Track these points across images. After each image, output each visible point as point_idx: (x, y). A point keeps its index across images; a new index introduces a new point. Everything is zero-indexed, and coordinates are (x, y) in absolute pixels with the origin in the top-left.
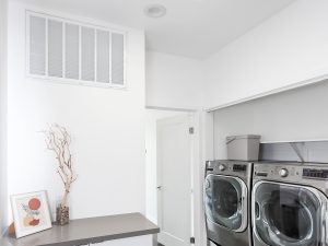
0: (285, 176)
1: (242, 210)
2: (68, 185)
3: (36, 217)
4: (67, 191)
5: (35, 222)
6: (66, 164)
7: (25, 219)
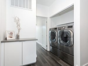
0: (64, 29)
1: (56, 38)
2: (19, 30)
3: (12, 36)
4: (19, 32)
5: (11, 37)
6: (18, 25)
7: (9, 36)
